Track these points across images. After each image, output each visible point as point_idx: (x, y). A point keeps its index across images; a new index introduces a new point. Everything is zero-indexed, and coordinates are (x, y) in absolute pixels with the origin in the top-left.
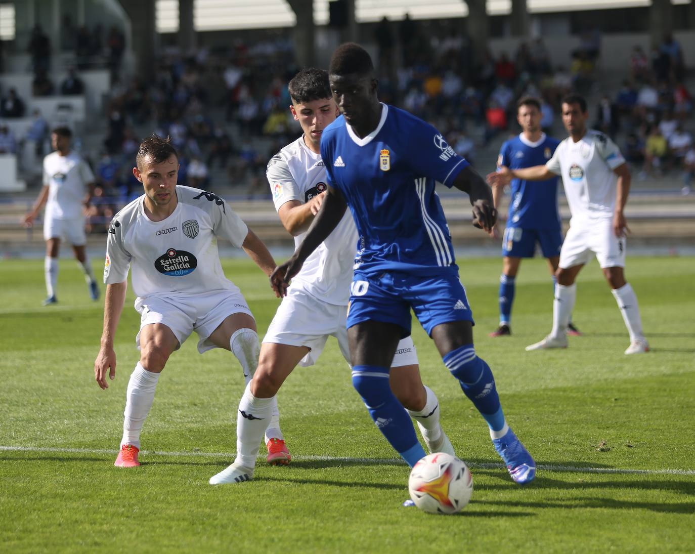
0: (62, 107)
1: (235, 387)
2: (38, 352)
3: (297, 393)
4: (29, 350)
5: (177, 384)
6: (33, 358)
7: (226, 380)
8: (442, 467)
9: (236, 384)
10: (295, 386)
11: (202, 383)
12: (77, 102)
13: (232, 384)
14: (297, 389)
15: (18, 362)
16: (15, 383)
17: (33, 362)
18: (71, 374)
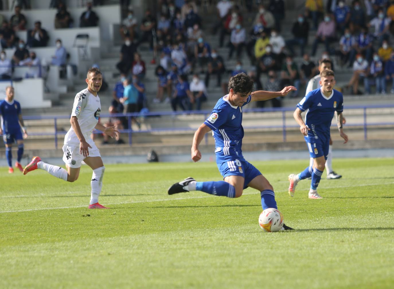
0: (79, 36)
1: (226, 270)
2: (61, 244)
3: (278, 273)
4: (53, 242)
5: (178, 267)
6: (56, 249)
7: (218, 264)
8: (269, 219)
9: (228, 267)
10: (276, 267)
11: (198, 267)
12: (94, 32)
13: (224, 267)
14: (278, 270)
15: (43, 253)
16: (41, 270)
17: (57, 252)
18: (88, 261)
